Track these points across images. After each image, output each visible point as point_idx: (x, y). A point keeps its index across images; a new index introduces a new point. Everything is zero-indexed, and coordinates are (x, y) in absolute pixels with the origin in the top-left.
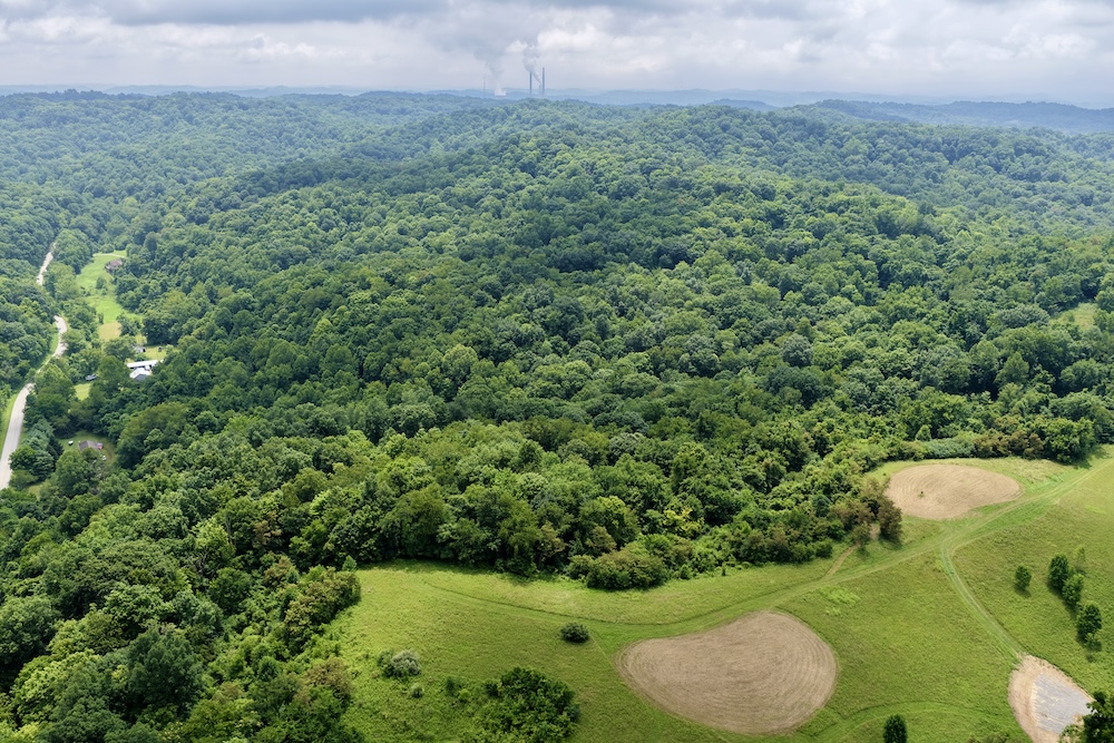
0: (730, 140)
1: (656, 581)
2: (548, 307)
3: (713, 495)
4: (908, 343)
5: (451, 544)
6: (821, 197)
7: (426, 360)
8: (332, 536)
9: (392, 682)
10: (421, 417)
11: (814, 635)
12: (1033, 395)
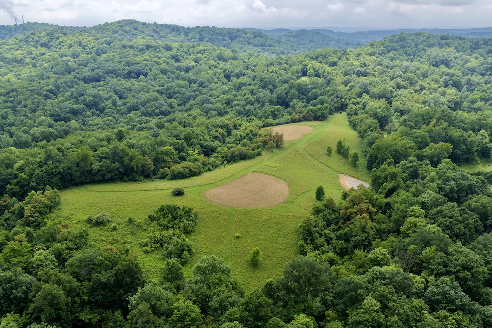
1: (198, 174)
2: (85, 96)
3: (205, 144)
4: (249, 93)
5: (101, 172)
6: (192, 48)
7: (25, 126)
8: (33, 179)
9: (99, 227)
10: (50, 134)
12: (301, 103)
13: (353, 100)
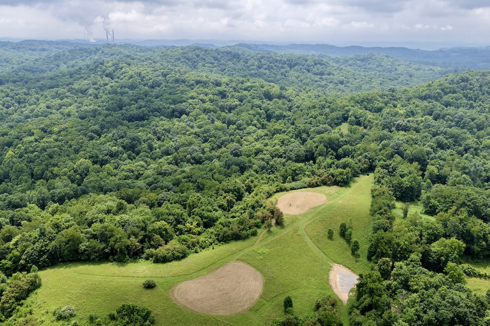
0: (200, 61)
1: (184, 256)
2: (124, 139)
3: (206, 215)
4: (280, 143)
5: (86, 252)
6: (240, 84)
7: (66, 167)
8: (24, 257)
9: (61, 322)
10: (66, 194)
11: (253, 269)
12: (329, 160)
13: (382, 162)
